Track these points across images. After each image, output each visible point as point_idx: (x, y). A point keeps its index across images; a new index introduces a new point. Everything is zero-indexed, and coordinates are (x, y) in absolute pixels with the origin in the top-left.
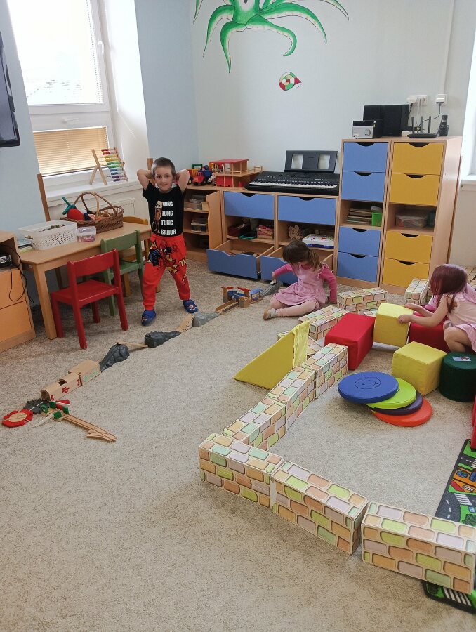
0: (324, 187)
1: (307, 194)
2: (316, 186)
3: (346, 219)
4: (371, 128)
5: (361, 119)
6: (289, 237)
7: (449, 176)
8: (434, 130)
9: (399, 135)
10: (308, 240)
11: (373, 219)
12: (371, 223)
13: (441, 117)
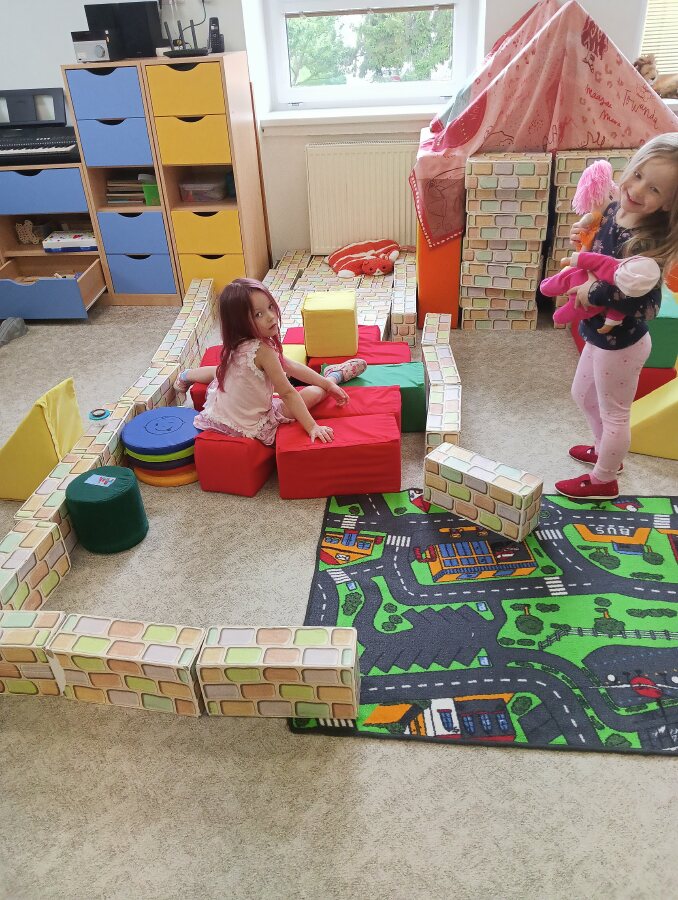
0: (53, 150)
1: (29, 165)
2: (41, 150)
3: (105, 200)
4: (103, 44)
5: (86, 28)
6: (20, 242)
7: (239, 116)
8: (203, 41)
9: (153, 55)
10: (54, 242)
11: (145, 195)
12: (144, 201)
13: (207, 22)
